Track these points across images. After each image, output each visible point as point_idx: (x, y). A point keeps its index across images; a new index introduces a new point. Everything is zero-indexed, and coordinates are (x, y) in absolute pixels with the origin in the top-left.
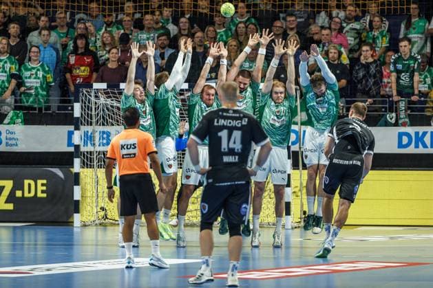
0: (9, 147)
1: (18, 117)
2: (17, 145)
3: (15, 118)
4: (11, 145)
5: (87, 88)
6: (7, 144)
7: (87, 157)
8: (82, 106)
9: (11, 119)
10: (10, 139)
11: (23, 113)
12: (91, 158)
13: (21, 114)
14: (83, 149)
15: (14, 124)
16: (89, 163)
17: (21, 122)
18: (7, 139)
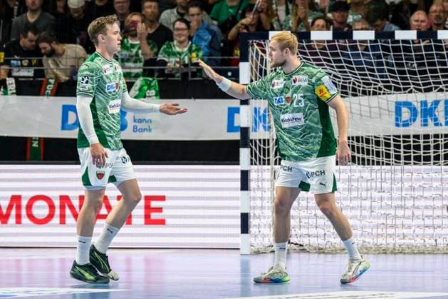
0: (138, 133)
1: (150, 88)
2: (150, 130)
3: (145, 88)
4: (142, 130)
5: (259, 39)
6: (135, 130)
7: (260, 147)
8: (252, 68)
9: (140, 90)
10: (140, 121)
11: (159, 81)
12: (264, 149)
13: (155, 82)
14: (253, 136)
15: (145, 97)
16: (262, 157)
17: (156, 95)
18: (135, 121)
